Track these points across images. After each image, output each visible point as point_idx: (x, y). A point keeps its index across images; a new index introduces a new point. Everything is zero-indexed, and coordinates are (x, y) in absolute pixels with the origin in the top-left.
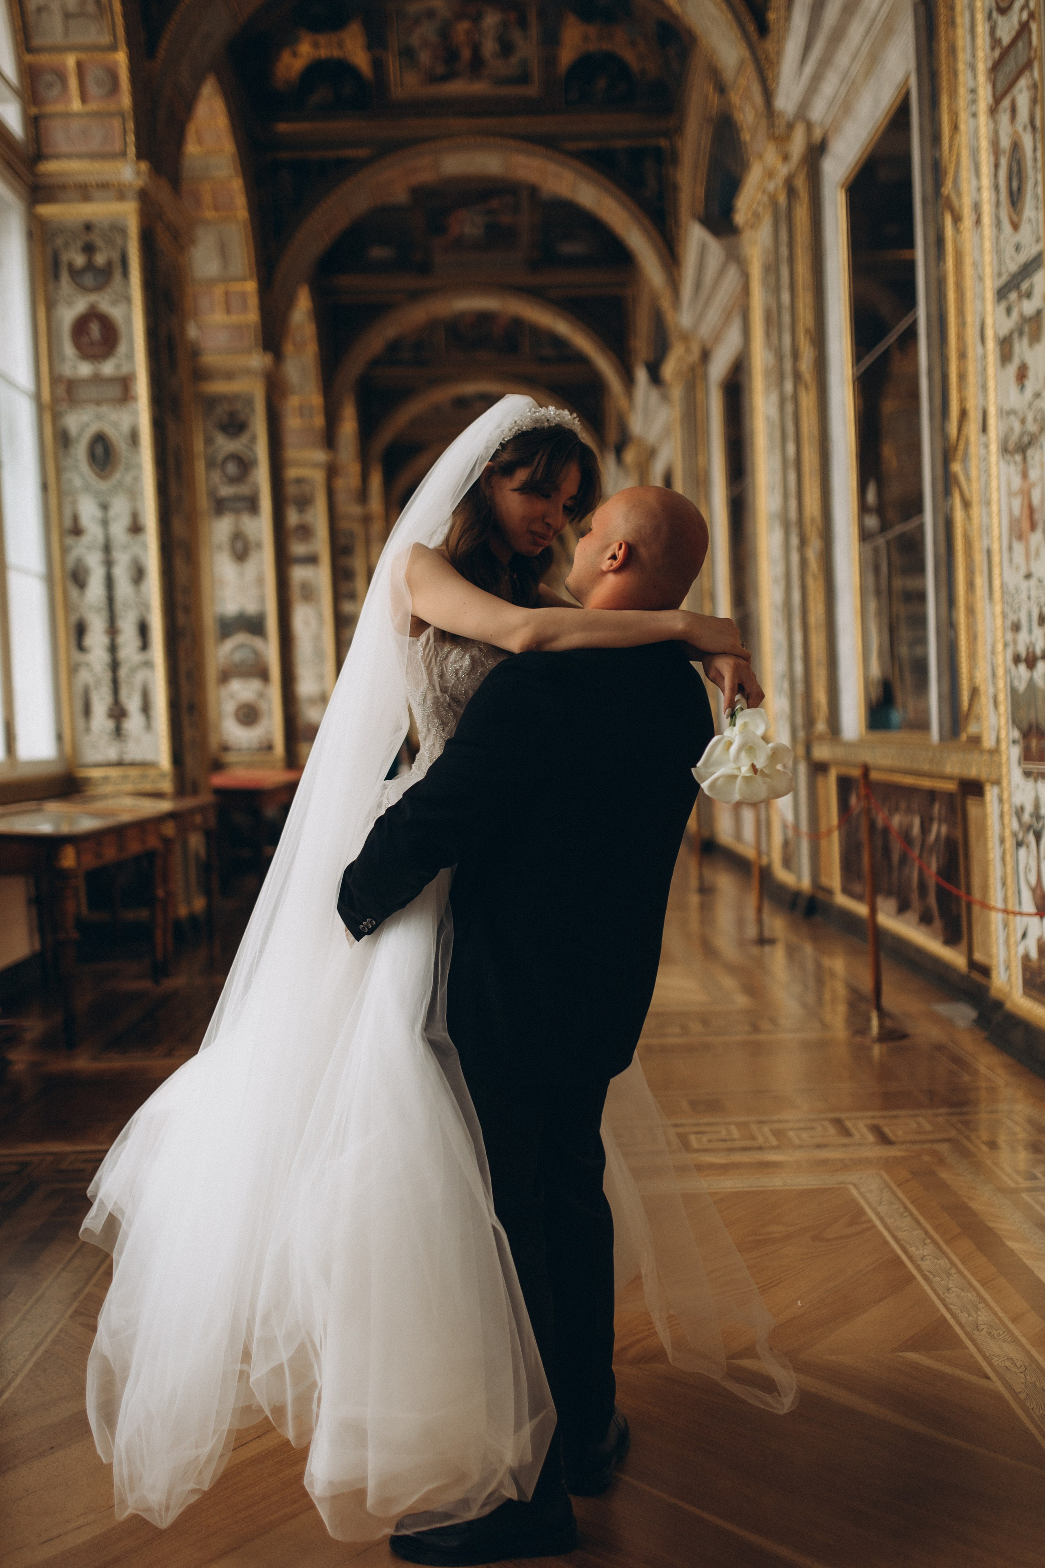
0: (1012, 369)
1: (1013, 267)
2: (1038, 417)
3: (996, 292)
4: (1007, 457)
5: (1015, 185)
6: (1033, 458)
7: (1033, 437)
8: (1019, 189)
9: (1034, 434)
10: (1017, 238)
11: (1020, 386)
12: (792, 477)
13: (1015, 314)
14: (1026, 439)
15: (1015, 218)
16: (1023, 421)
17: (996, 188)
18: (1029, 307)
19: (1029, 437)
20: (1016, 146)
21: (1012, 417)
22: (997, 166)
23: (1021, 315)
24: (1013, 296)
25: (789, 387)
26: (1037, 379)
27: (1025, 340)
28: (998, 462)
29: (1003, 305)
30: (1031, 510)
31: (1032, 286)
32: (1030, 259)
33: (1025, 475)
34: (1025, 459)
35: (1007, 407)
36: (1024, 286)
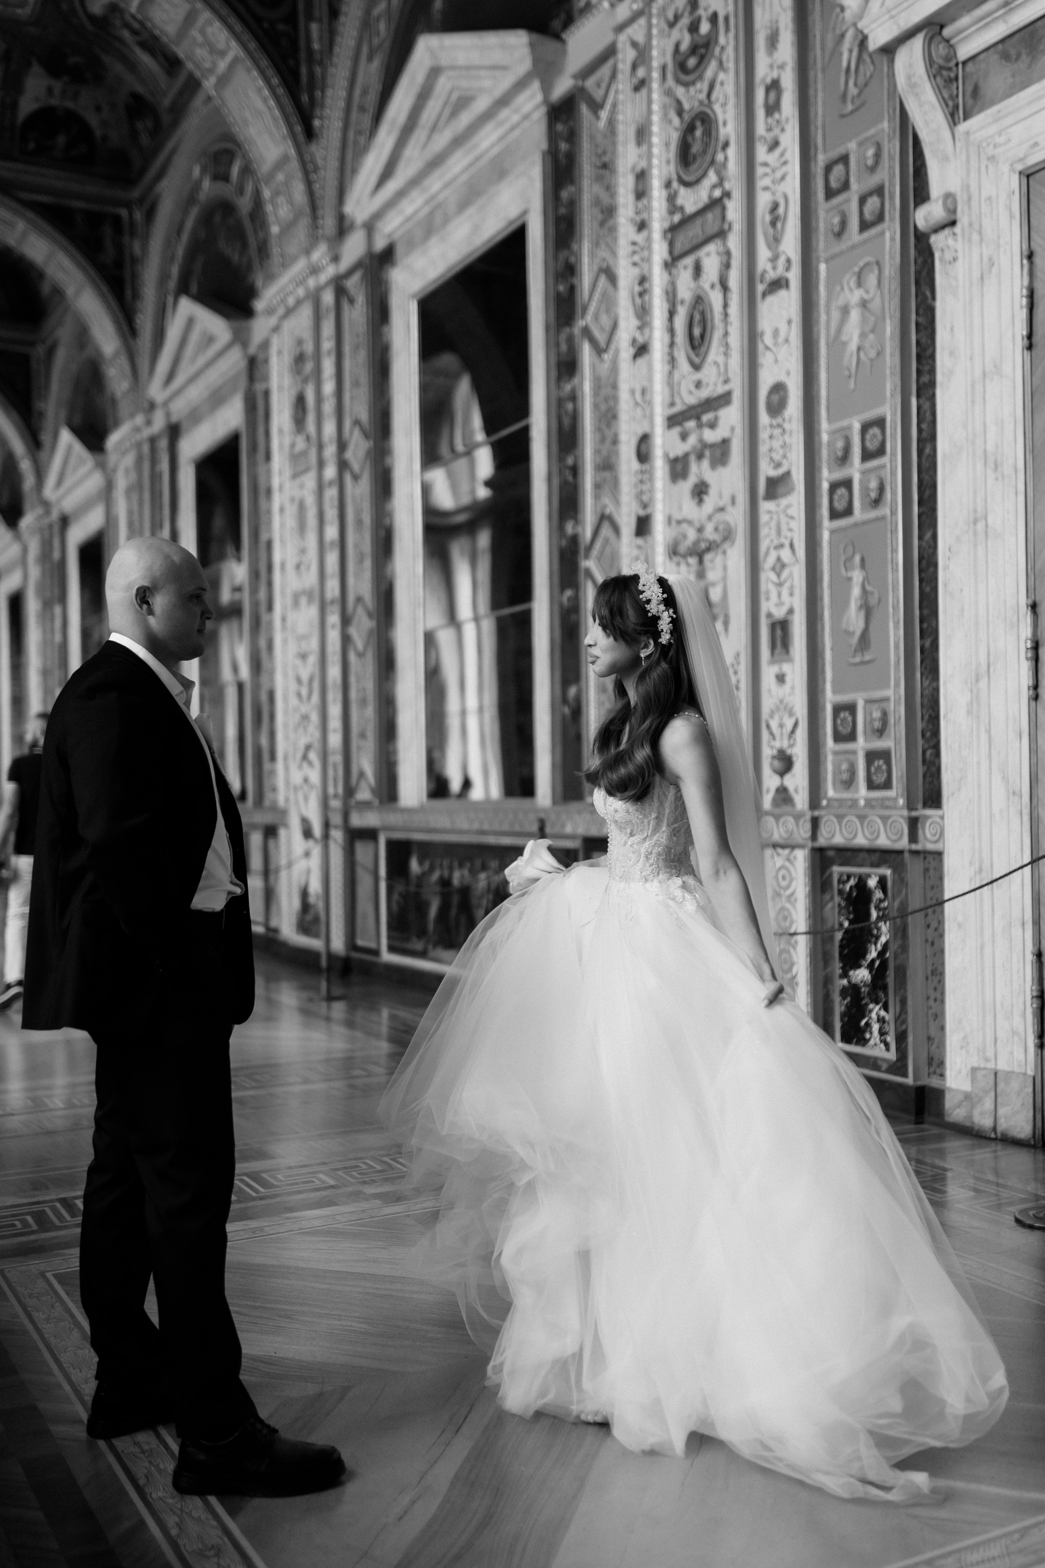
0: (686, 486)
1: (691, 400)
2: (721, 527)
3: (666, 418)
4: (675, 559)
5: (697, 332)
6: (712, 561)
7: (713, 545)
8: (702, 336)
9: (715, 542)
10: (698, 376)
11: (696, 500)
12: (332, 559)
13: (692, 440)
14: (703, 545)
15: (697, 360)
16: (700, 530)
17: (671, 331)
18: (711, 436)
19: (708, 544)
20: (699, 300)
21: (685, 526)
22: (672, 314)
23: (701, 441)
24: (691, 424)
25: (330, 472)
26: (720, 496)
27: (706, 463)
28: (664, 562)
29: (676, 430)
30: (709, 604)
31: (716, 418)
32: (715, 395)
33: (701, 574)
34: (701, 562)
35: (677, 516)
36: (706, 418)
